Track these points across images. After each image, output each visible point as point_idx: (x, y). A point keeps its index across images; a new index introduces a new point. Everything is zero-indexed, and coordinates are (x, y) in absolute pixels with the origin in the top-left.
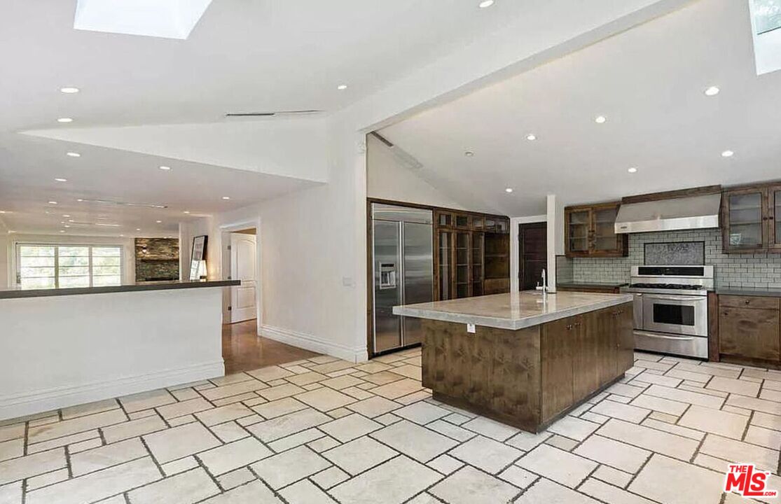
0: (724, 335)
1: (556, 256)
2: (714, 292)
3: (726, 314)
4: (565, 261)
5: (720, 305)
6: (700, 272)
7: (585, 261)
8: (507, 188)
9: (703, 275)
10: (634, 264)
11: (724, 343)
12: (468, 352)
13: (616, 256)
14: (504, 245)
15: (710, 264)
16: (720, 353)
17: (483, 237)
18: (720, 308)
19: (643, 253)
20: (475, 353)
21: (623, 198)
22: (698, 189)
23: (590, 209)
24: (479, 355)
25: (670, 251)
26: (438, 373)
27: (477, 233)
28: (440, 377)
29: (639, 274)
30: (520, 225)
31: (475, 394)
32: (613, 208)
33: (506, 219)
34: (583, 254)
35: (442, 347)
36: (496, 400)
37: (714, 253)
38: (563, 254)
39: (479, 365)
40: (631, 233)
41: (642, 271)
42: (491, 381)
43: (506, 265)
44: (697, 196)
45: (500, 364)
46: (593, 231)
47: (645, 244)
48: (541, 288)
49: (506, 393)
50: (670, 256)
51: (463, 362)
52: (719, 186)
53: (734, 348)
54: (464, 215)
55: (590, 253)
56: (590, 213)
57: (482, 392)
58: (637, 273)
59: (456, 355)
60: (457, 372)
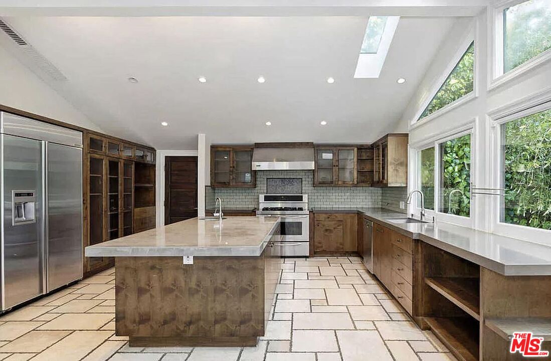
0: (317, 239)
1: (206, 186)
2: (312, 212)
3: (318, 226)
4: (210, 190)
5: (315, 219)
6: (300, 198)
7: (224, 190)
8: (163, 121)
9: (302, 200)
10: (262, 193)
11: (317, 244)
12: (183, 284)
13: (248, 188)
14: (150, 176)
15: (305, 193)
16: (316, 251)
17: (133, 166)
18: (315, 222)
19: (266, 185)
20: (193, 285)
21: (255, 143)
22: (301, 143)
23: (231, 149)
24: (198, 286)
25: (283, 184)
26: (140, 315)
27: (128, 162)
28: (144, 319)
29: (265, 201)
30: (166, 157)
31: (192, 327)
32: (249, 150)
33: (153, 150)
34: (225, 185)
35: (149, 285)
36: (218, 327)
37: (307, 187)
38: (210, 185)
39: (197, 297)
40: (258, 170)
41: (267, 198)
42: (212, 309)
43: (151, 195)
44: (300, 148)
45: (222, 291)
46: (234, 167)
47: (267, 179)
48: (218, 214)
49: (229, 317)
50: (283, 187)
51: (177, 296)
52: (312, 143)
53: (322, 247)
54: (115, 142)
55: (231, 184)
56: (231, 152)
57: (201, 323)
58: (264, 200)
59: (167, 291)
60: (168, 310)
